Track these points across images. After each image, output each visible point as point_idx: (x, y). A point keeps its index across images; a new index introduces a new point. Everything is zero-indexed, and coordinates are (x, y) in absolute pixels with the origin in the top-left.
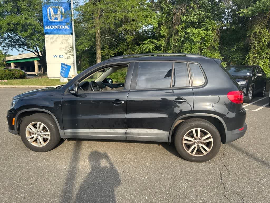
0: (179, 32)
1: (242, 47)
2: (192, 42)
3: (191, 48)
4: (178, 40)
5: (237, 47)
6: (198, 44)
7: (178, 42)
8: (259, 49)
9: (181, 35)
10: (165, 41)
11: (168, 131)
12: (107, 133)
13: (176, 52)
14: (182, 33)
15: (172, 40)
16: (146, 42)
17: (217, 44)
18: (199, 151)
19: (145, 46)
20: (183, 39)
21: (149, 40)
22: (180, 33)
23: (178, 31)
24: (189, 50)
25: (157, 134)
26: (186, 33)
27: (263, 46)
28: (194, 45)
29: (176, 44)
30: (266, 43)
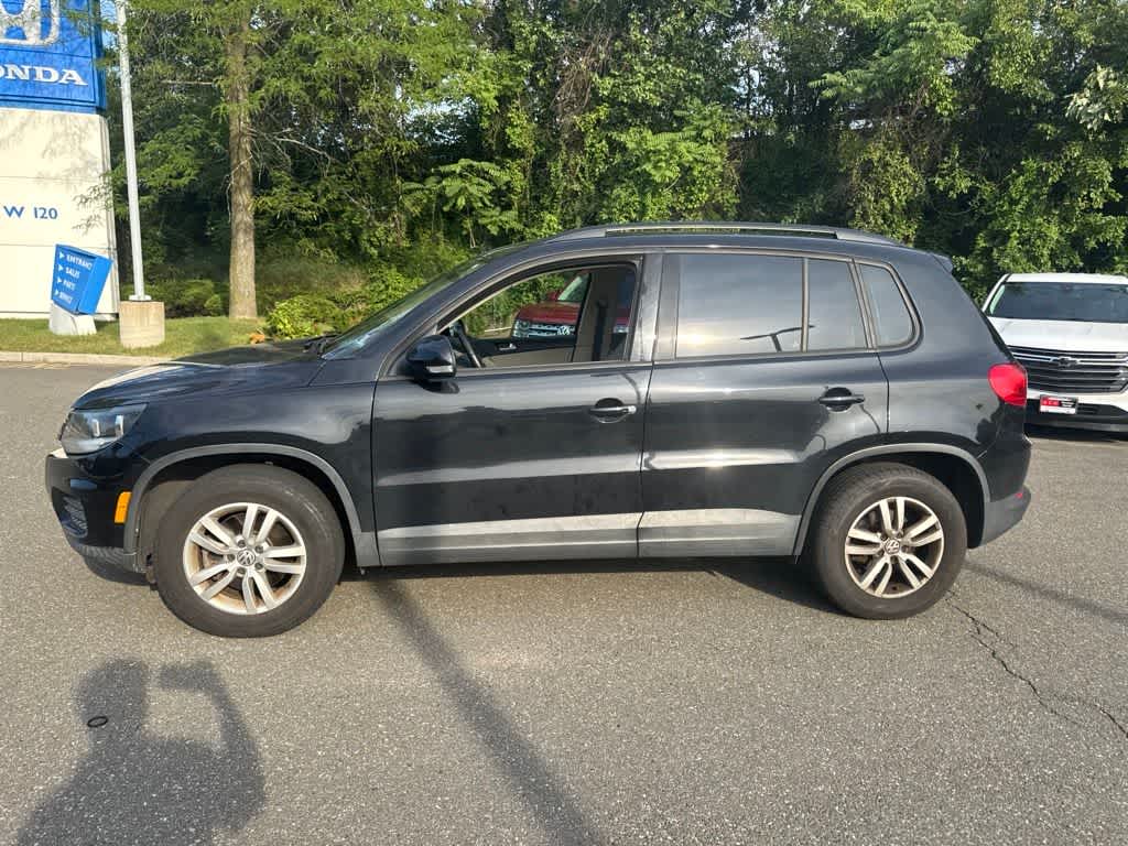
0: (588, 141)
1: (819, 210)
2: (645, 184)
3: (644, 206)
4: (582, 170)
5: (802, 210)
6: (667, 192)
7: (585, 178)
8: (880, 221)
9: (593, 150)
10: (524, 171)
11: (798, 514)
12: (563, 535)
13: (578, 218)
14: (597, 145)
15: (555, 168)
16: (457, 168)
17: (729, 197)
18: (898, 579)
19: (451, 186)
20: (601, 168)
21: (463, 162)
22: (592, 145)
23: (582, 135)
24: (634, 215)
25: (755, 528)
26: (616, 147)
27: (891, 211)
28: (653, 195)
29: (576, 187)
30: (900, 201)
